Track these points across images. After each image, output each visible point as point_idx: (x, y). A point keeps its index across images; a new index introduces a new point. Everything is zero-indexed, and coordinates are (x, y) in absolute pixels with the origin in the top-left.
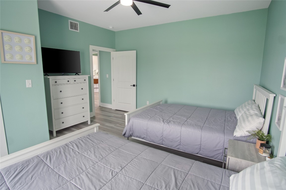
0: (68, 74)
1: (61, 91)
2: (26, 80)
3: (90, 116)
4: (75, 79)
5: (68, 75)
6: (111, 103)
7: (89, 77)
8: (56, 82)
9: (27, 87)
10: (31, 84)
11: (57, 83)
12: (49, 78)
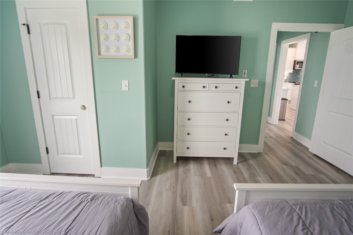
0: (218, 75)
1: (190, 102)
2: (123, 81)
3: (239, 150)
4: (217, 85)
5: (218, 77)
6: (310, 138)
7: (246, 81)
8: (183, 87)
9: (123, 90)
10: (127, 85)
11: (185, 89)
12: (174, 80)
